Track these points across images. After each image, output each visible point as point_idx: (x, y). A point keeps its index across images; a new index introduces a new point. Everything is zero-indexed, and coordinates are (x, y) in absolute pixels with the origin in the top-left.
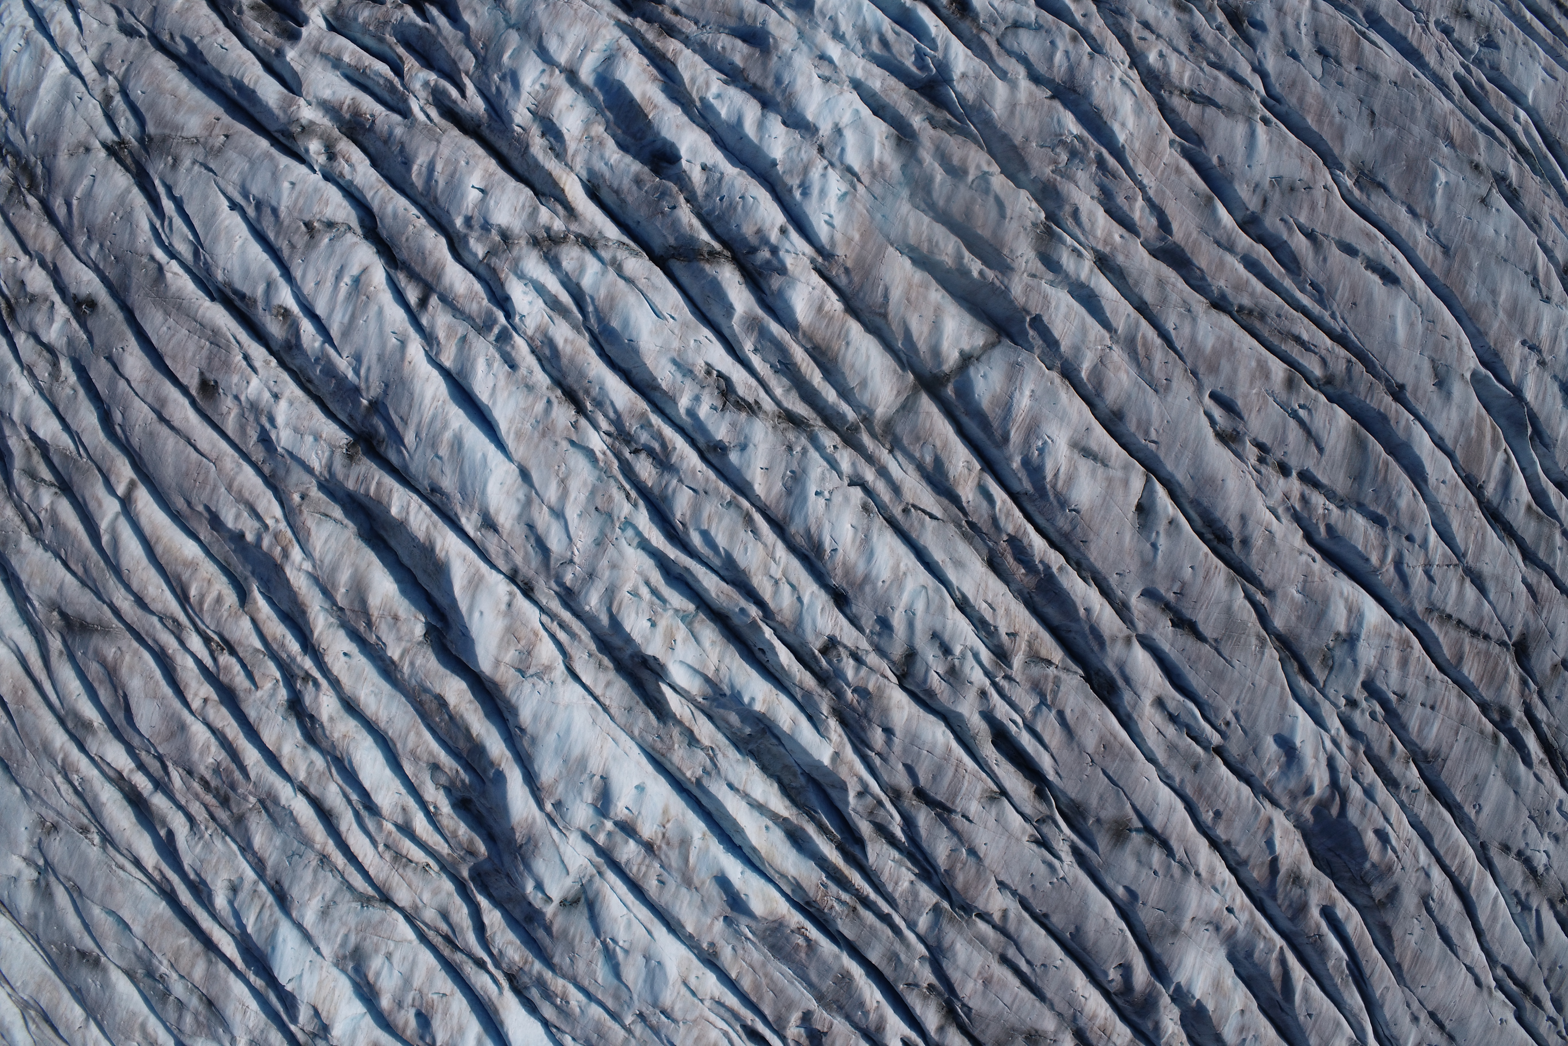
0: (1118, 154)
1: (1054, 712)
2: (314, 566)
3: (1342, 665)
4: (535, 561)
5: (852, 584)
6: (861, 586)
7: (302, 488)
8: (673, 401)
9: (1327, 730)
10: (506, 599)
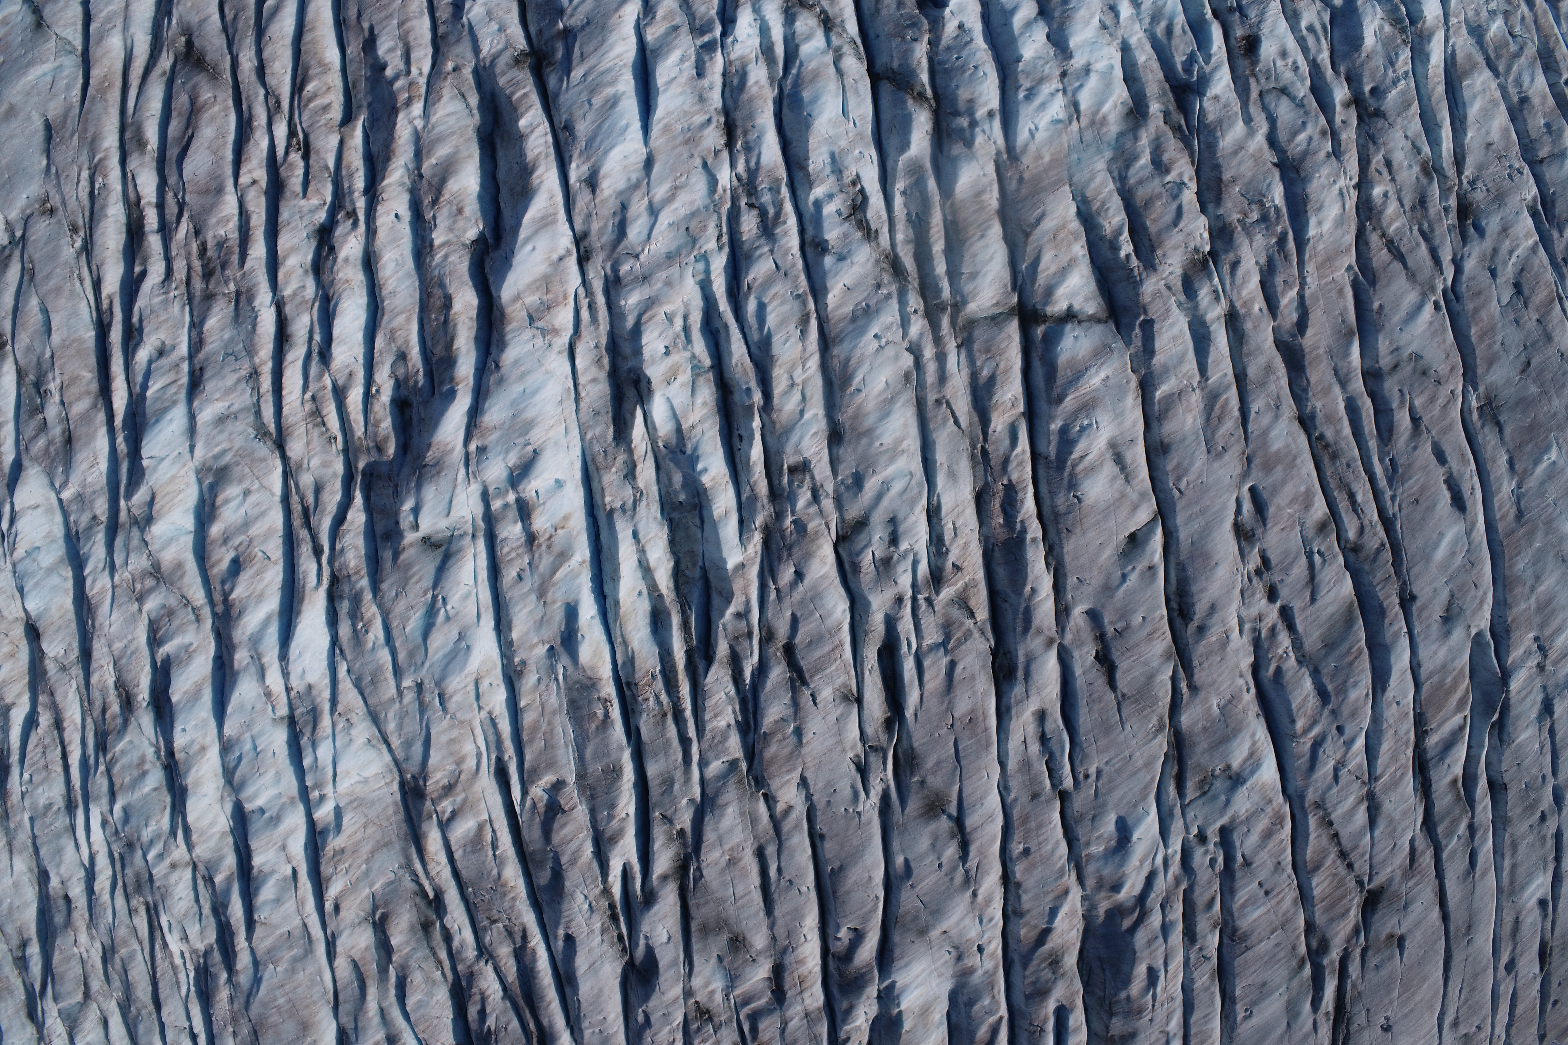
0: (1301, 243)
1: (948, 658)
2: (424, 128)
3: (1215, 797)
4: (608, 237)
5: (854, 428)
6: (860, 436)
7: (460, 61)
8: (810, 184)
9: (1166, 846)
10: (562, 252)
